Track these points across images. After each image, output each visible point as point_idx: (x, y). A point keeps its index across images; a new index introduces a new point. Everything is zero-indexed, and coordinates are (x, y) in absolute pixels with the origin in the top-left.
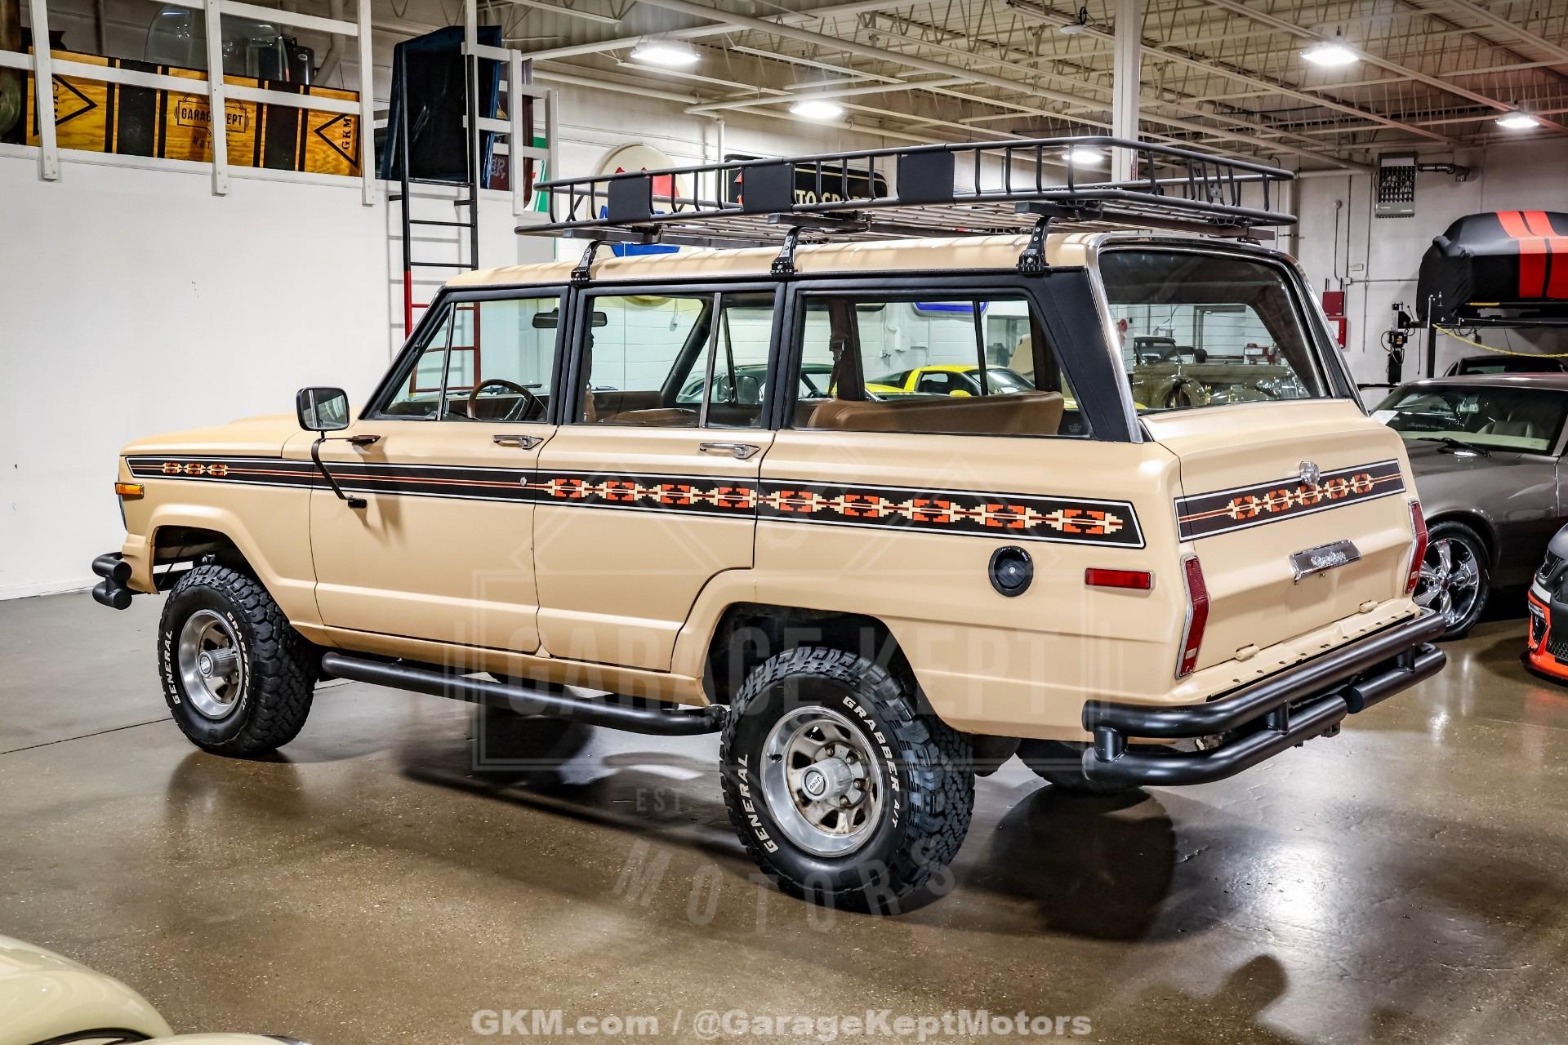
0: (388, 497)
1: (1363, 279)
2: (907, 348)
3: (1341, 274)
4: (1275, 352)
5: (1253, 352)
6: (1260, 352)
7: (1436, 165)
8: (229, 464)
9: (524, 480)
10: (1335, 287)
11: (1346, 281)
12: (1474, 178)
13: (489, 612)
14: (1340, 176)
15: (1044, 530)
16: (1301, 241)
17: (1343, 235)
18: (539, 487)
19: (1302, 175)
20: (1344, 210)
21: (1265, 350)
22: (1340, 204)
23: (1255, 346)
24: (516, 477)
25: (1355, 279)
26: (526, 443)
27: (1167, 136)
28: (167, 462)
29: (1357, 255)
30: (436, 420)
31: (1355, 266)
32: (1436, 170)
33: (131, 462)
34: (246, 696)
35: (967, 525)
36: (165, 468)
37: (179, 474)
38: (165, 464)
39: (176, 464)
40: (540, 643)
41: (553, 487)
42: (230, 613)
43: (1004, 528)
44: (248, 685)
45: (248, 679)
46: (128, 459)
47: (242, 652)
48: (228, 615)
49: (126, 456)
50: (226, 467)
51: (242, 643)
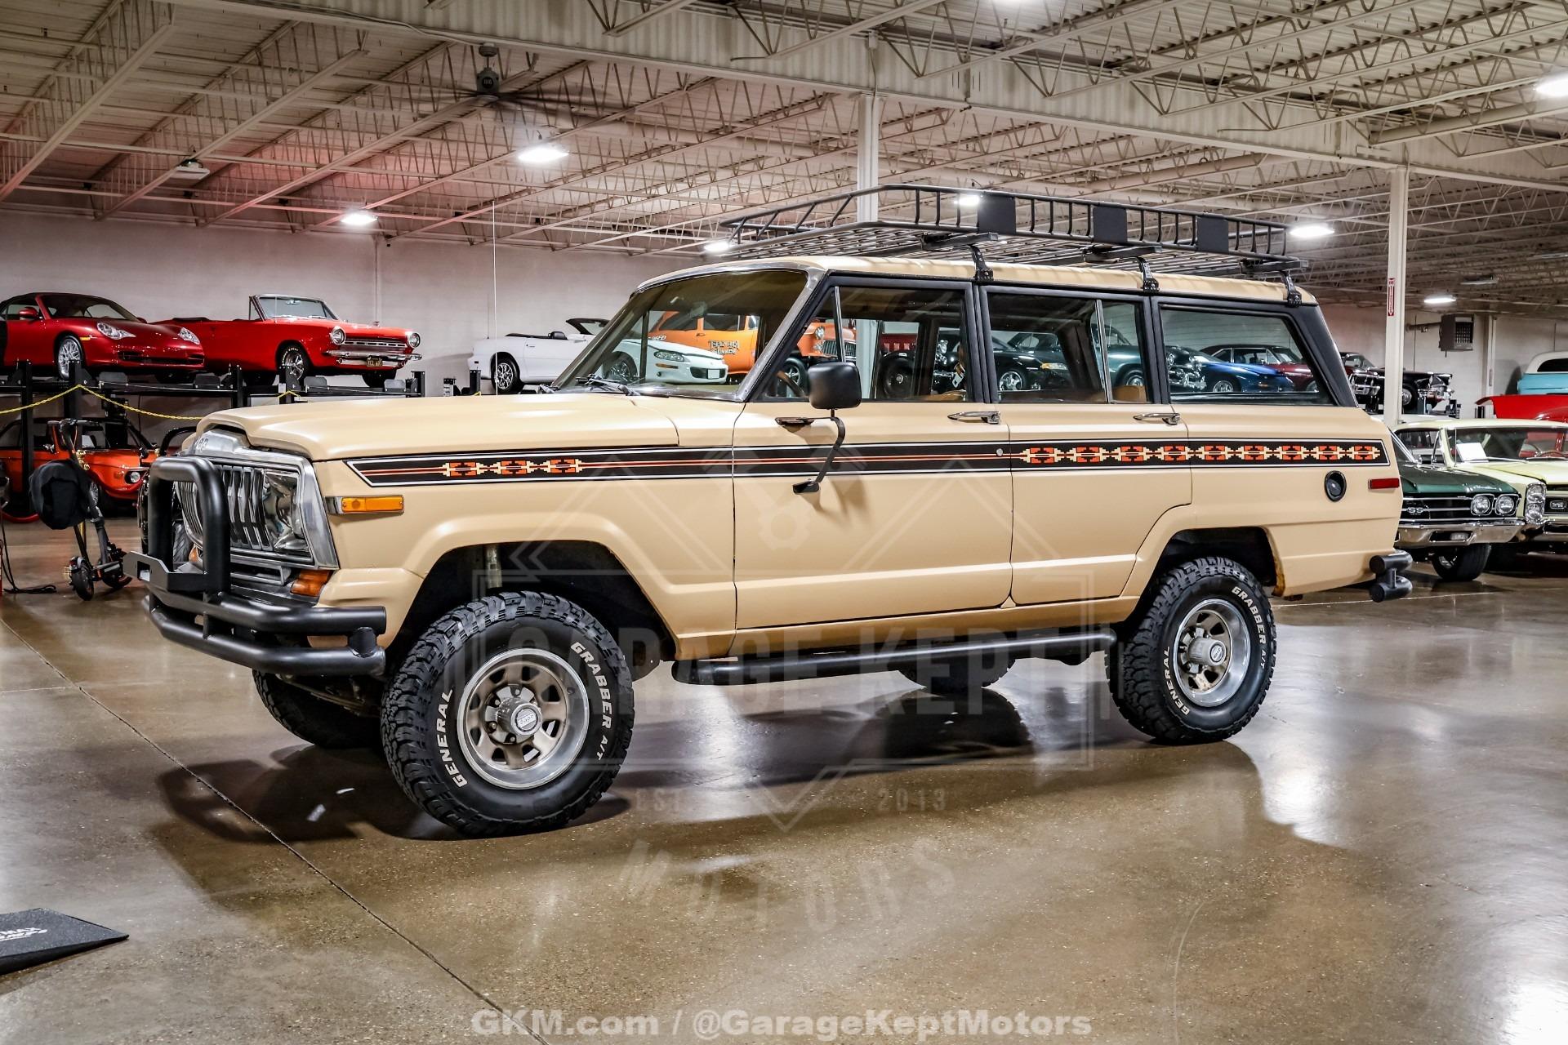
0: (845, 479)
8: (584, 458)
9: (1000, 452)
15: (1346, 460)
18: (1014, 456)
24: (992, 449)
26: (993, 418)
28: (450, 461)
33: (360, 467)
34: (605, 741)
35: (1310, 460)
36: (449, 470)
37: (482, 476)
38: (447, 466)
39: (473, 464)
40: (1010, 595)
41: (1028, 456)
42: (578, 644)
43: (1328, 460)
44: (609, 726)
45: (609, 719)
46: (351, 463)
47: (597, 688)
48: (573, 647)
49: (345, 460)
50: (578, 462)
51: (597, 678)
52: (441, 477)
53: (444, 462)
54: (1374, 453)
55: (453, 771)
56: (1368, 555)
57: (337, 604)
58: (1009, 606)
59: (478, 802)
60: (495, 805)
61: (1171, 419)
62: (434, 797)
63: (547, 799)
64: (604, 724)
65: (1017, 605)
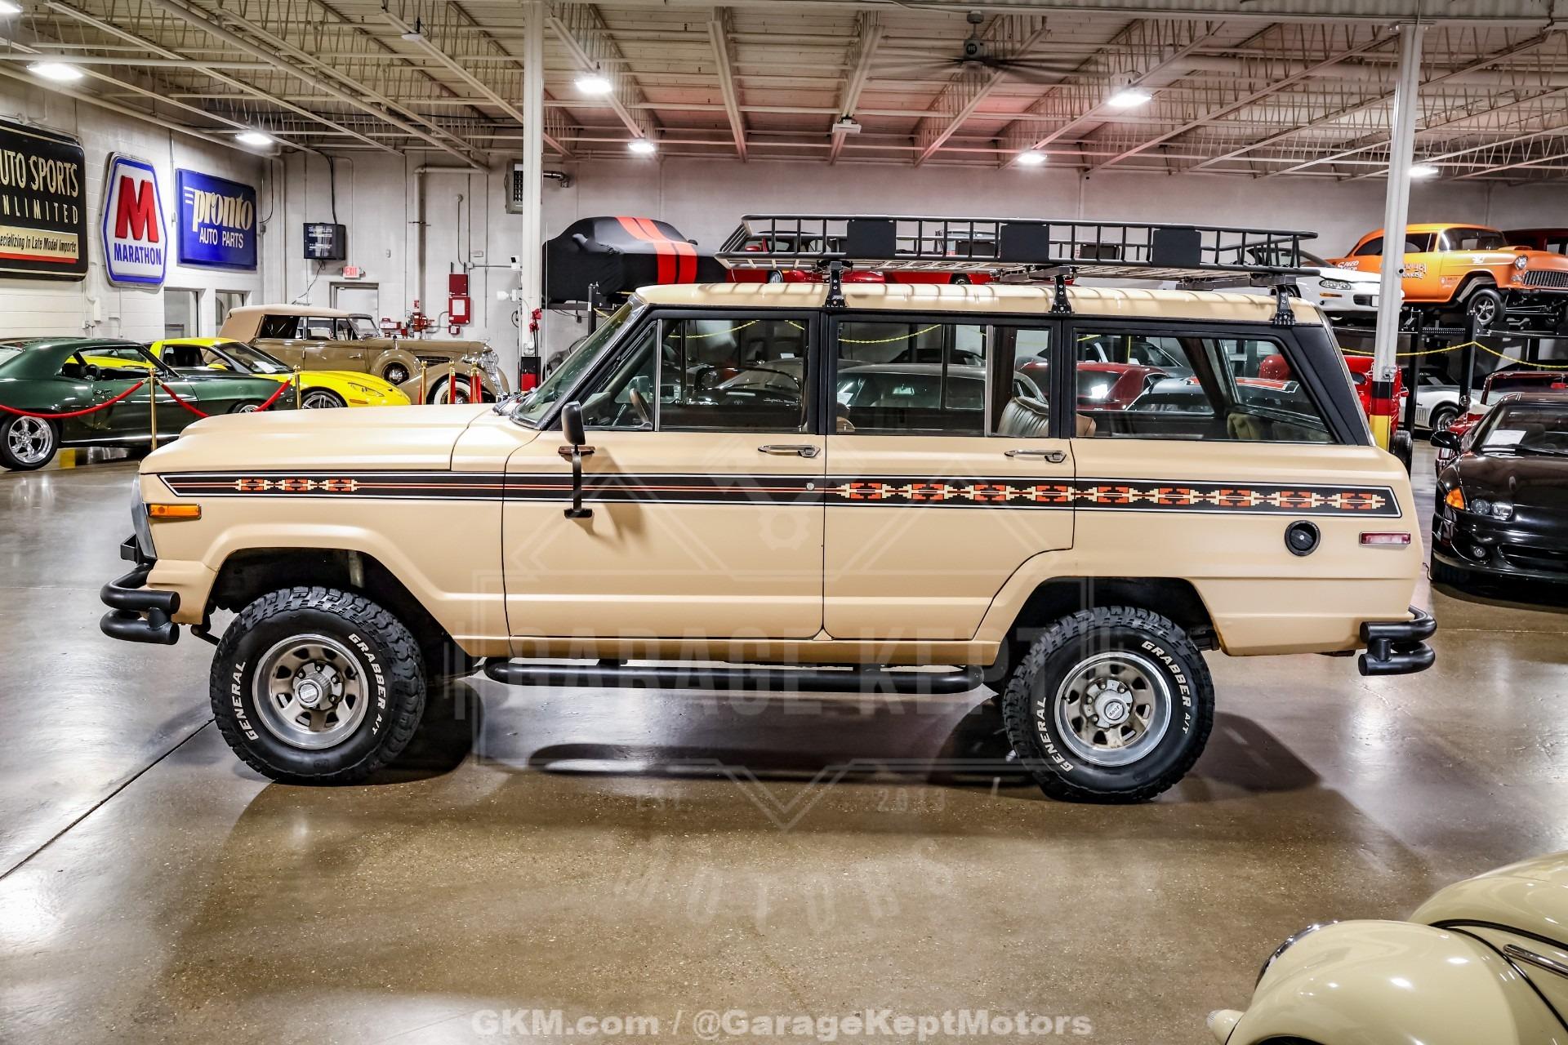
0: (622, 506)
1: (484, 264)
2: (105, 319)
3: (464, 259)
4: (408, 326)
5: (388, 325)
6: (395, 326)
7: (553, 172)
8: (357, 479)
9: (810, 486)
10: (459, 270)
11: (469, 265)
12: (573, 184)
14: (462, 174)
15: (1326, 508)
16: (427, 228)
17: (464, 225)
18: (830, 491)
19: (428, 170)
20: (465, 204)
21: (399, 324)
22: (461, 198)
23: (389, 320)
24: (801, 483)
25: (476, 264)
26: (806, 452)
27: (342, 125)
28: (244, 478)
29: (478, 243)
30: (653, 430)
31: (477, 252)
32: (552, 177)
33: (169, 480)
34: (379, 719)
35: (1265, 507)
36: (241, 485)
37: (268, 491)
38: (239, 482)
39: (261, 481)
40: (823, 627)
41: (847, 491)
42: (354, 635)
43: (1295, 507)
44: (383, 707)
45: (384, 701)
46: (162, 477)
47: (374, 674)
48: (351, 637)
49: (159, 474)
50: (354, 482)
51: (373, 665)
52: (234, 491)
53: (237, 478)
54: (1375, 502)
55: (247, 726)
56: (1356, 620)
58: (823, 638)
59: (268, 754)
60: (281, 759)
61: (1052, 457)
63: (327, 760)
64: (379, 704)
65: (833, 638)
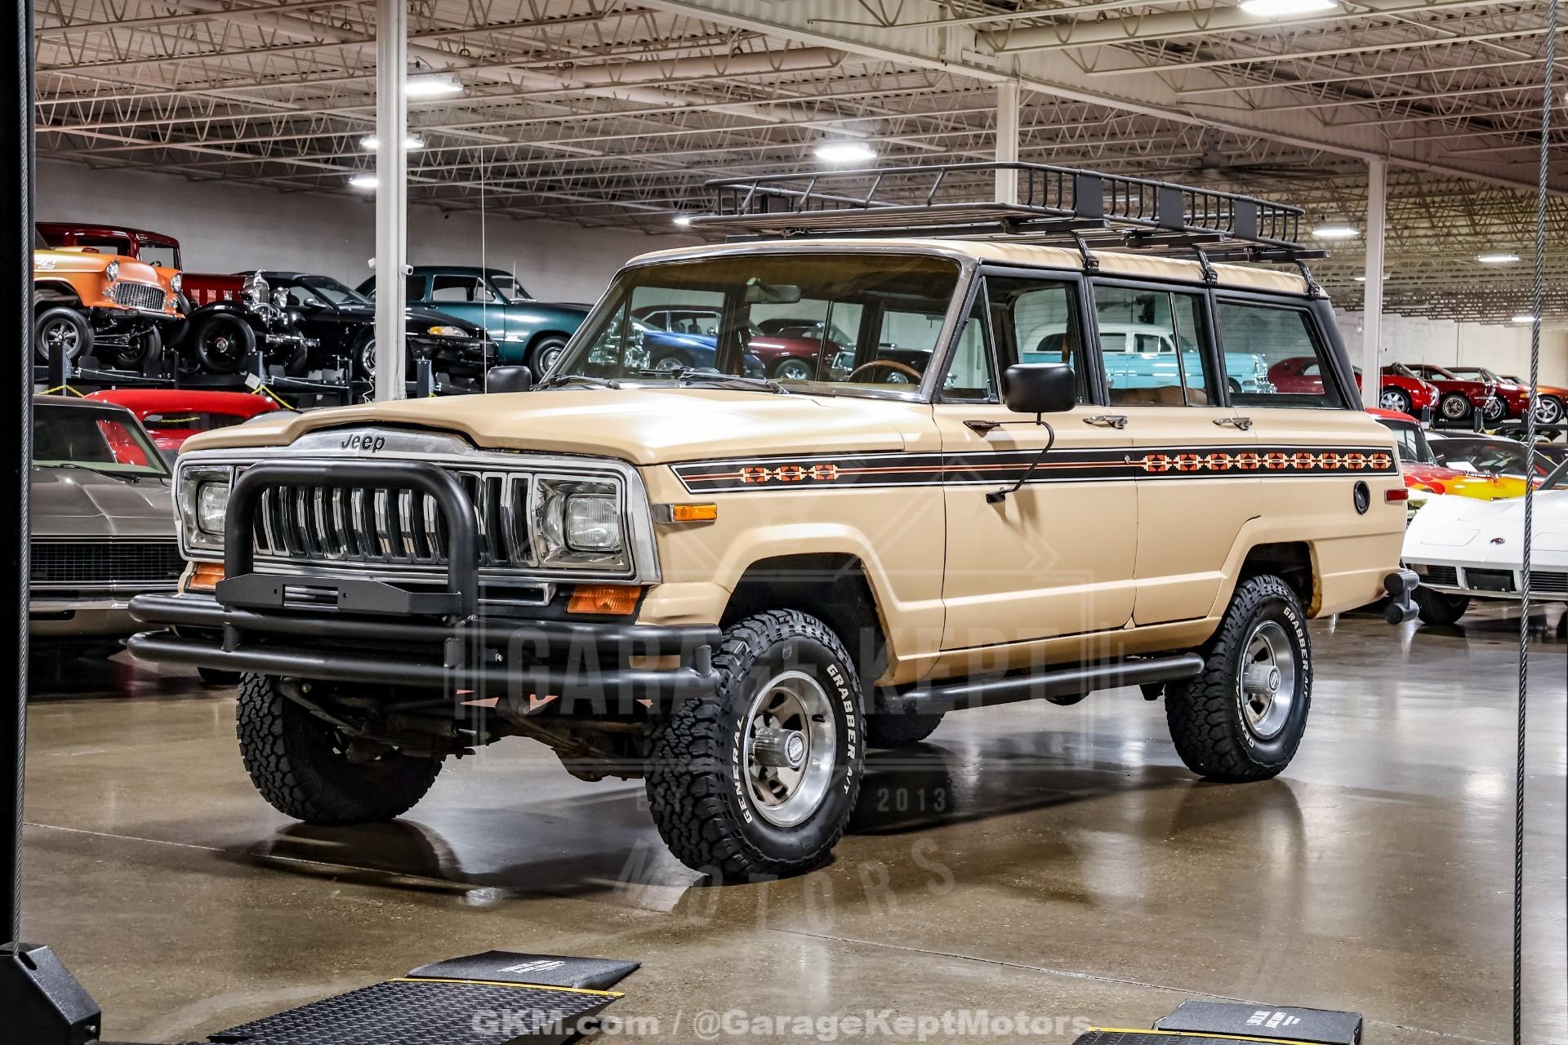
8: (838, 464)
9: (1127, 459)
13: (1097, 593)
15: (1368, 469)
18: (1138, 464)
24: (1119, 456)
26: (1120, 422)
28: (745, 466)
30: (999, 403)
33: (681, 472)
34: (849, 773)
35: (1342, 469)
36: (744, 475)
37: (767, 483)
38: (744, 471)
39: (762, 469)
40: (1132, 614)
41: (1147, 464)
42: (832, 666)
43: (1355, 469)
44: (852, 757)
45: (853, 749)
46: (674, 467)
47: (844, 713)
48: (829, 670)
49: (670, 464)
50: (836, 467)
51: (845, 703)
52: (737, 483)
53: (742, 467)
54: (1387, 462)
55: (743, 806)
57: (661, 622)
58: (1130, 628)
59: (760, 841)
60: (774, 845)
61: (1242, 424)
62: (726, 836)
63: (809, 837)
64: (849, 754)
65: (1137, 626)
